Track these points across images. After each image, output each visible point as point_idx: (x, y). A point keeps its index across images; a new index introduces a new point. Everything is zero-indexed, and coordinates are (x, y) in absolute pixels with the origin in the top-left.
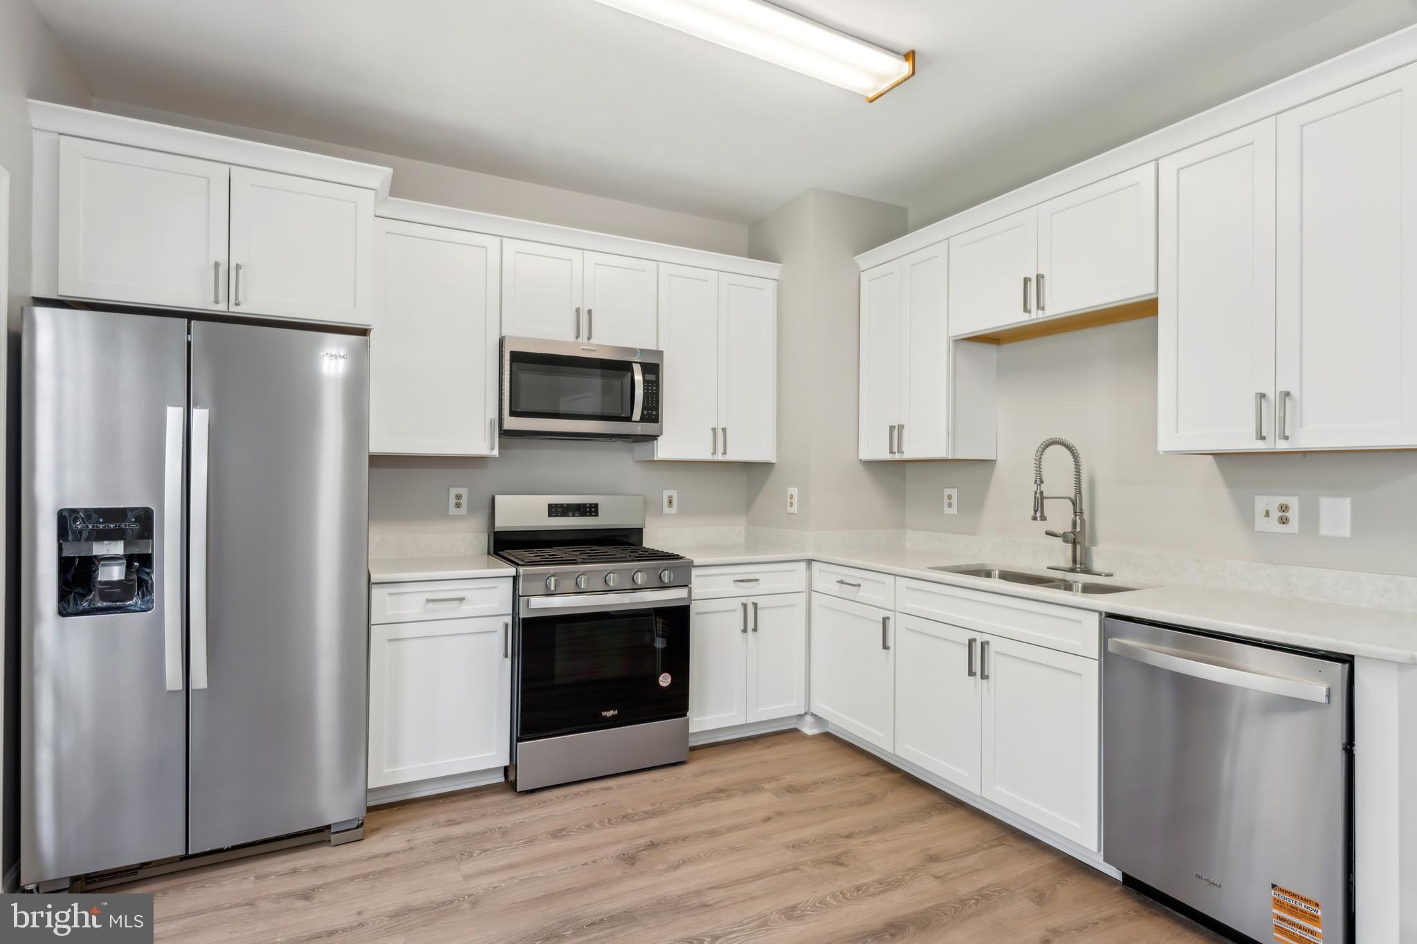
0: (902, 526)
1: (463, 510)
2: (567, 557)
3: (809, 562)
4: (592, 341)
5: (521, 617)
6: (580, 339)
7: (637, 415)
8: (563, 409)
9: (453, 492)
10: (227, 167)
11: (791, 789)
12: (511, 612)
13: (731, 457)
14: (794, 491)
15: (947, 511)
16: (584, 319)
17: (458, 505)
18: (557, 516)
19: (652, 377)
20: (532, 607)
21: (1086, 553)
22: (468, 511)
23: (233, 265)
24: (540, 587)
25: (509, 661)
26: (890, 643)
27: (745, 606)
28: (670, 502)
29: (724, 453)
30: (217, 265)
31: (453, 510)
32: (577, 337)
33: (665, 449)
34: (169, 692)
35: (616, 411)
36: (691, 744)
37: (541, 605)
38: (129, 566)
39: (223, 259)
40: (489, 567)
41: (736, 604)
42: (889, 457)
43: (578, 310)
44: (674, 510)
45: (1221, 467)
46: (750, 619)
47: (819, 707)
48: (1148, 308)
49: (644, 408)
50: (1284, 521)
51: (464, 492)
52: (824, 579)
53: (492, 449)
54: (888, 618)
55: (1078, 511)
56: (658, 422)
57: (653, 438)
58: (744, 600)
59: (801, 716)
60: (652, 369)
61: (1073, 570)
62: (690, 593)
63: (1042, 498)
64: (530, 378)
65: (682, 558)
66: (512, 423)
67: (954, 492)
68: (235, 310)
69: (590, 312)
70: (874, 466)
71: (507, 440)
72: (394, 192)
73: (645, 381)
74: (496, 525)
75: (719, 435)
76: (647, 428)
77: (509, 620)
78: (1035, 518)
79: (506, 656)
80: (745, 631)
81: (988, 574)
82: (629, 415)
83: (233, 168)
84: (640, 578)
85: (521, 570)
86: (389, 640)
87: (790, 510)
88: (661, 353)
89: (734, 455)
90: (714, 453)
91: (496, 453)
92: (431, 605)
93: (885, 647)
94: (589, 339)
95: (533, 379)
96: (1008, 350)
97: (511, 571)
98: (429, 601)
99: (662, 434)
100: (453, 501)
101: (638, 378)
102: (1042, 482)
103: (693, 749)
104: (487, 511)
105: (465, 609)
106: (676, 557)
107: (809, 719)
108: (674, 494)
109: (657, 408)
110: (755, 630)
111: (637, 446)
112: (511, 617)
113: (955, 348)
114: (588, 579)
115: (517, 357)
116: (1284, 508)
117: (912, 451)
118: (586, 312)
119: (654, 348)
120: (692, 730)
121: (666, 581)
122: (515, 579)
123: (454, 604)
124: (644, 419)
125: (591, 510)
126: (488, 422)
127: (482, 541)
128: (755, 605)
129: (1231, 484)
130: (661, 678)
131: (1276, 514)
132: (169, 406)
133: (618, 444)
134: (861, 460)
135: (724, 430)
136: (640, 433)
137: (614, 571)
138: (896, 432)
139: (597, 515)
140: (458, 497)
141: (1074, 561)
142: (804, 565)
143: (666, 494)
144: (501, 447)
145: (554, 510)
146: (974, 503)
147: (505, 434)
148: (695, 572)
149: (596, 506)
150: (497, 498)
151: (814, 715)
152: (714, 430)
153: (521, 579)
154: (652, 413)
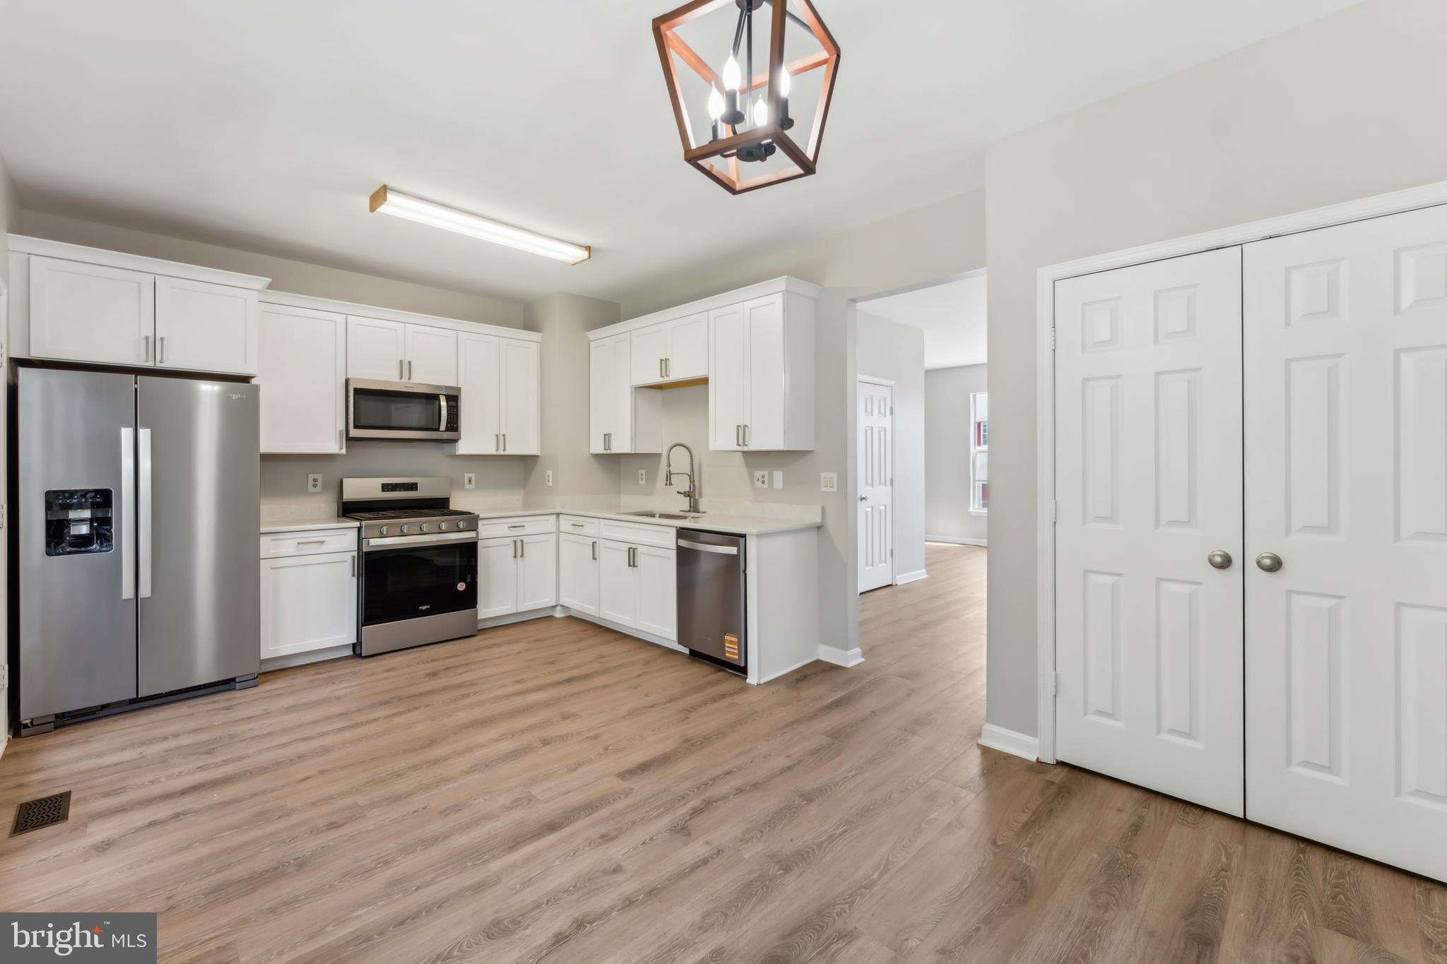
0: (619, 492)
1: (319, 489)
2: (393, 515)
3: (558, 515)
4: (412, 381)
5: (364, 551)
6: (403, 380)
7: (443, 426)
8: (394, 423)
9: (311, 477)
10: (153, 276)
11: (537, 640)
12: (357, 549)
13: (508, 452)
14: (550, 472)
15: (641, 482)
16: (405, 367)
17: (315, 486)
18: (388, 491)
19: (454, 404)
20: (371, 545)
21: (696, 502)
22: (323, 489)
23: (158, 337)
24: (377, 532)
25: (355, 579)
26: (597, 556)
27: (515, 542)
28: (470, 481)
29: (504, 450)
30: (147, 338)
31: (311, 489)
32: (401, 378)
33: (463, 448)
34: (125, 600)
35: (430, 425)
36: (479, 628)
37: (376, 543)
38: (91, 526)
39: (151, 334)
40: (338, 522)
41: (510, 541)
42: (604, 452)
43: (401, 361)
44: (473, 486)
45: (744, 457)
46: (519, 550)
47: (565, 600)
48: (704, 381)
49: (448, 423)
50: (763, 482)
51: (319, 477)
52: (566, 524)
53: (341, 449)
54: (596, 542)
55: (692, 481)
56: (457, 431)
57: (455, 441)
58: (515, 538)
59: (554, 607)
60: (453, 400)
61: (689, 511)
62: (477, 534)
63: (670, 474)
64: (367, 404)
65: (472, 514)
66: (354, 433)
67: (643, 472)
68: (159, 366)
69: (410, 362)
70: (598, 457)
71: (350, 443)
72: (270, 287)
73: (448, 406)
74: (344, 498)
75: (501, 439)
76: (450, 435)
77: (355, 554)
78: (667, 485)
79: (354, 575)
80: (515, 557)
81: (653, 516)
82: (437, 427)
83: (157, 277)
84: (444, 526)
85: (364, 523)
86: (272, 568)
87: (548, 484)
88: (460, 388)
89: (511, 450)
90: (497, 450)
91: (344, 451)
92: (300, 546)
93: (594, 558)
94: (409, 379)
95: (369, 405)
96: (667, 392)
97: (357, 524)
98: (299, 543)
99: (460, 438)
100: (311, 483)
101: (444, 403)
102: (670, 465)
103: (480, 630)
104: (337, 489)
105: (324, 548)
106: (469, 513)
107: (559, 608)
108: (473, 476)
109: (457, 423)
110: (522, 556)
111: (445, 445)
112: (356, 552)
113: (635, 392)
114: (409, 527)
115: (358, 392)
116: (763, 477)
117: (616, 449)
118: (407, 363)
119: (456, 386)
120: (480, 617)
121: (461, 527)
122: (359, 529)
123: (317, 545)
124: (448, 429)
125: (413, 487)
126: (338, 431)
127: (333, 508)
128: (522, 541)
129: (748, 465)
130: (459, 585)
131: (761, 479)
132: (124, 427)
133: (432, 444)
134: (592, 454)
135: (504, 435)
136: (445, 438)
137: (426, 522)
138: (607, 437)
139: (417, 490)
140: (315, 480)
141: (691, 507)
142: (555, 516)
143: (467, 476)
144: (347, 447)
145: (385, 487)
146: (651, 478)
147: (350, 439)
148: (480, 523)
149: (416, 484)
150: (344, 480)
151: (562, 606)
152: (497, 436)
153: (363, 529)
154: (453, 425)
